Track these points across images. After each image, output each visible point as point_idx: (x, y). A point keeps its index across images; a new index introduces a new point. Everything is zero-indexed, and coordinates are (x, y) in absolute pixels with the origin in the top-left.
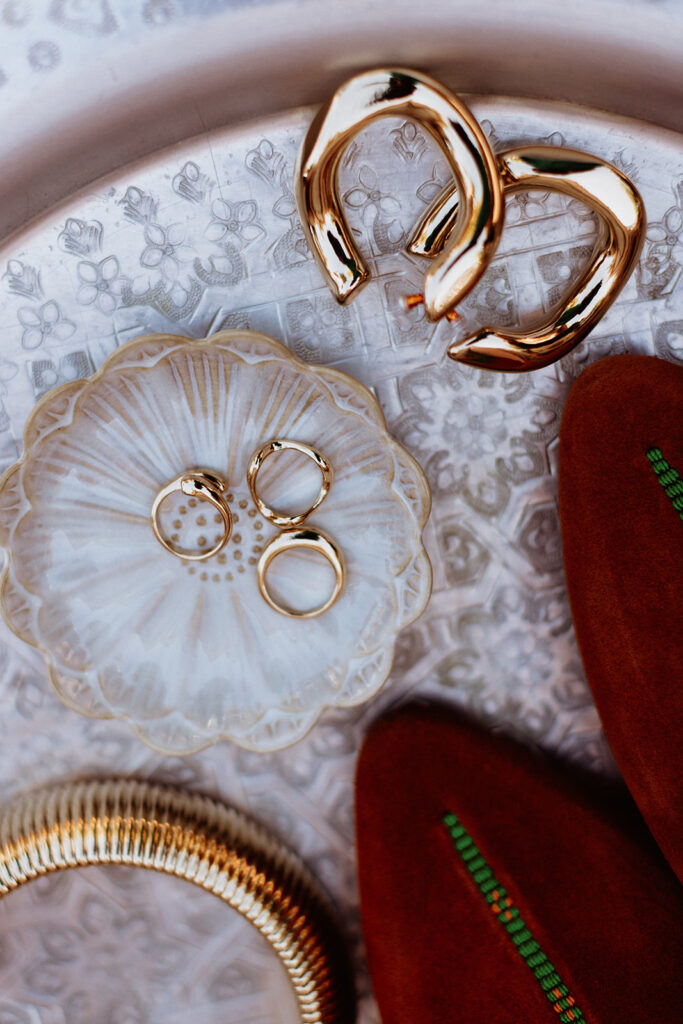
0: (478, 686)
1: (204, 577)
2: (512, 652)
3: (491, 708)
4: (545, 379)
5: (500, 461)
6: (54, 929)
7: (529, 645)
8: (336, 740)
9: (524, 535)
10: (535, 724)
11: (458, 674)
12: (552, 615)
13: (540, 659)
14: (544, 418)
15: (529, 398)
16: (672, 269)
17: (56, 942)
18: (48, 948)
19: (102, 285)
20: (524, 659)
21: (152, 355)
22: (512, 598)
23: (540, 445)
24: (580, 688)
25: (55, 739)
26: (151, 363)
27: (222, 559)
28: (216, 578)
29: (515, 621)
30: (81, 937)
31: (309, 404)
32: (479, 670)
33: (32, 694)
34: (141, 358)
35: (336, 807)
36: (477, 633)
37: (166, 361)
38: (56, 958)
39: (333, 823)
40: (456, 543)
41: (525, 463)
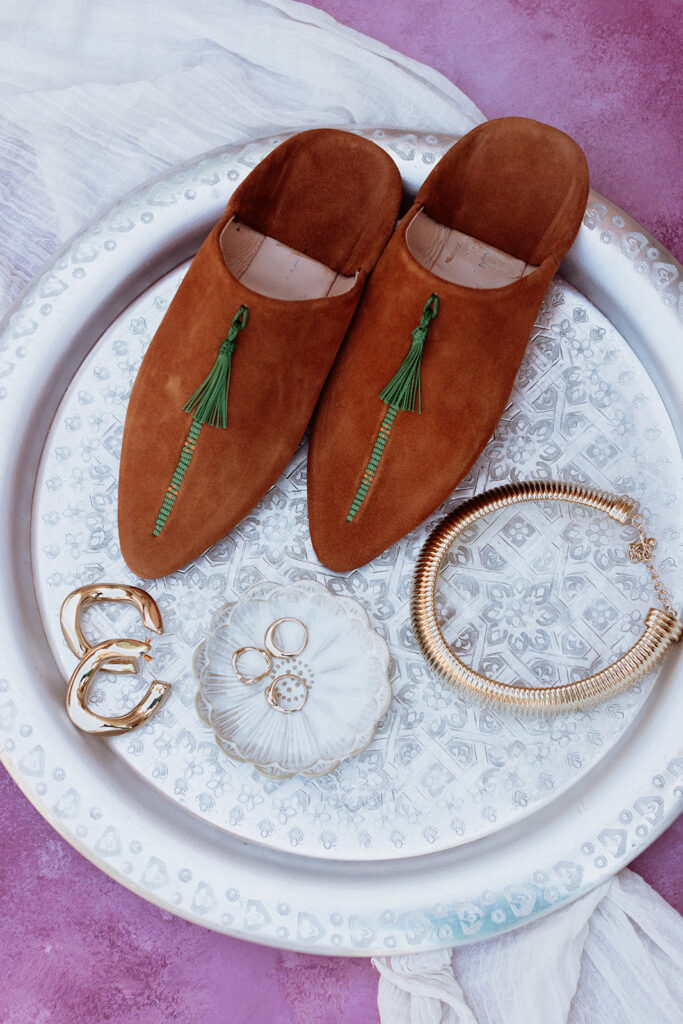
0: (298, 539)
1: (312, 676)
2: (276, 535)
3: (305, 528)
4: (156, 590)
5: (201, 588)
6: (514, 651)
7: (269, 529)
8: (356, 582)
9: (225, 560)
10: (301, 507)
11: (298, 550)
12: (251, 528)
13: (272, 522)
14: (174, 581)
15: (169, 592)
16: (89, 569)
17: (519, 645)
18: (525, 647)
19: (220, 784)
20: (277, 528)
21: (229, 746)
22: (254, 548)
23: (185, 576)
24: (276, 499)
25: (425, 697)
26: (233, 745)
27: (301, 673)
28: (310, 671)
29: (263, 541)
30: (511, 636)
31: (216, 675)
32: (290, 543)
33: (411, 718)
34: (233, 750)
35: (386, 564)
36: (275, 555)
37: (230, 740)
38: (526, 641)
39: (394, 563)
40: (244, 585)
41: (196, 577)
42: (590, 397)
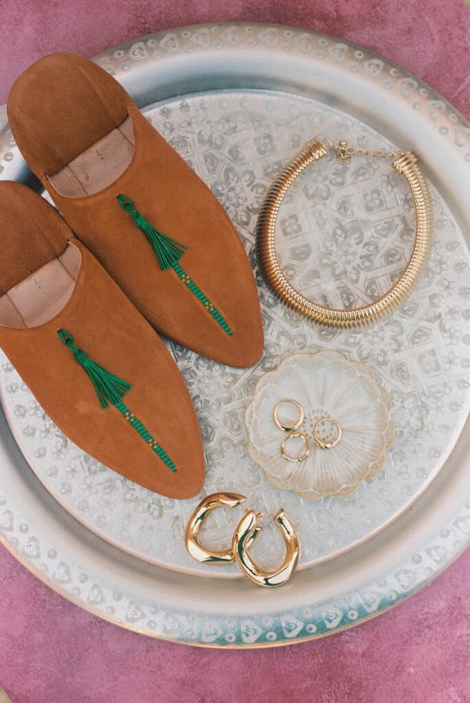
0: (223, 375)
1: (322, 411)
2: (212, 388)
3: (217, 367)
4: (210, 488)
5: (224, 457)
6: (369, 269)
7: (206, 391)
8: (272, 350)
9: (213, 431)
10: (201, 362)
11: (230, 379)
12: (200, 403)
13: (202, 386)
14: (210, 473)
15: (215, 480)
16: (172, 526)
17: (367, 264)
18: (370, 261)
19: (362, 507)
20: (207, 387)
21: (344, 489)
22: (214, 407)
23: (210, 463)
24: (187, 376)
25: (372, 343)
26: (344, 486)
27: (316, 418)
28: (318, 411)
29: (212, 400)
30: (358, 265)
31: (290, 475)
32: (223, 381)
33: (381, 359)
34: (347, 488)
35: (269, 325)
36: (226, 395)
37: (339, 487)
38: (366, 257)
39: (270, 319)
40: (236, 427)
41: (214, 456)
42: (225, 133)
